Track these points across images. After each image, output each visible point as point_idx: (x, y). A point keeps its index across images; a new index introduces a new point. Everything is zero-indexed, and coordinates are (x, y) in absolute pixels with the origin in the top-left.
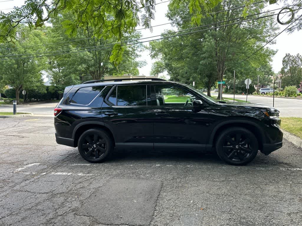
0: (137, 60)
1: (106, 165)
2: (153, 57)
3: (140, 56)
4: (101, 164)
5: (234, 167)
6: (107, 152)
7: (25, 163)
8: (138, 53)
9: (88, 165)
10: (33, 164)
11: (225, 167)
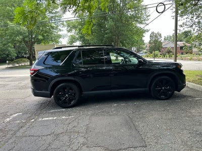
0: (60, 33)
1: (78, 108)
2: (69, 31)
3: (63, 30)
4: (74, 108)
5: (163, 101)
6: (77, 99)
7: (9, 114)
8: (61, 29)
9: (64, 110)
10: (16, 114)
11: (158, 102)
